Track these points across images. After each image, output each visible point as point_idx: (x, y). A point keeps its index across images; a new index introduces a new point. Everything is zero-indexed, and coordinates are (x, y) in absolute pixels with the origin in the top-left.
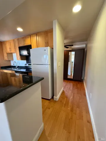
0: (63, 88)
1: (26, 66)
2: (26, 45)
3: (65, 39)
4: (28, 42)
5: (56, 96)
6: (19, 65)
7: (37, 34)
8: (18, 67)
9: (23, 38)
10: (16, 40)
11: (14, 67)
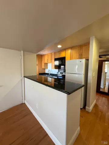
0: (95, 100)
1: (58, 74)
2: (61, 57)
3: (100, 49)
4: (62, 55)
5: (89, 107)
6: (51, 73)
7: (72, 48)
8: (51, 74)
9: (59, 51)
10: (53, 53)
11: (48, 74)
